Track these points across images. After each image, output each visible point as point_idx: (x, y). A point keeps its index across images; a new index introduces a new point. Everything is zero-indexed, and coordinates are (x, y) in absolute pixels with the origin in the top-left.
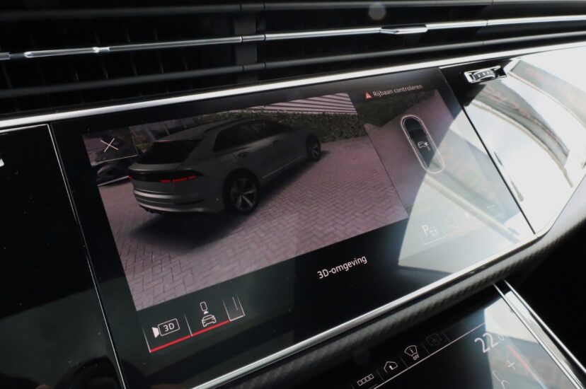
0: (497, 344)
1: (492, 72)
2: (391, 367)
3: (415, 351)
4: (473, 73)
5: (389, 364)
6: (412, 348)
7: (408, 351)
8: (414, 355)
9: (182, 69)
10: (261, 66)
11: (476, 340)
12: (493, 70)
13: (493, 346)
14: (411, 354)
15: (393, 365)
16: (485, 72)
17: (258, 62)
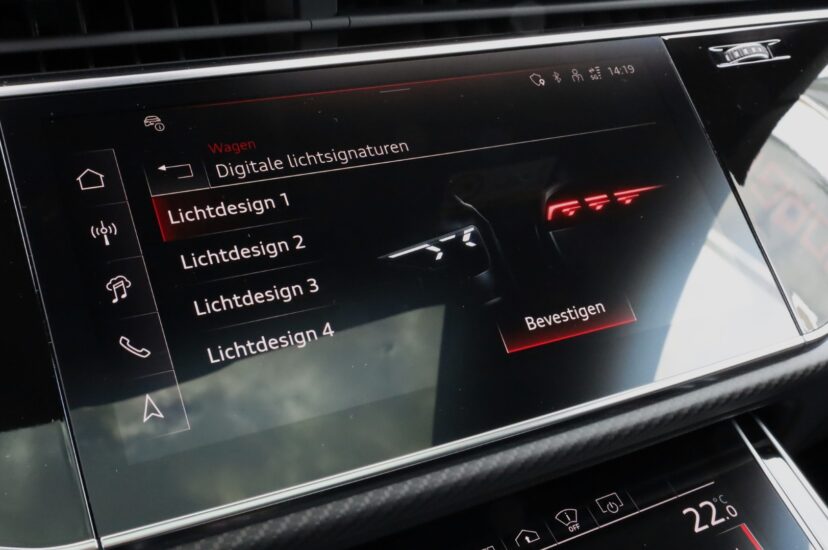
0: (723, 520)
1: (762, 49)
2: (527, 538)
3: (573, 518)
4: (725, 49)
5: (524, 534)
6: (569, 513)
7: (562, 517)
8: (571, 525)
9: (209, 22)
10: (342, 22)
11: (685, 512)
12: (765, 45)
13: (714, 523)
14: (567, 521)
15: (532, 537)
16: (749, 49)
17: (338, 15)
